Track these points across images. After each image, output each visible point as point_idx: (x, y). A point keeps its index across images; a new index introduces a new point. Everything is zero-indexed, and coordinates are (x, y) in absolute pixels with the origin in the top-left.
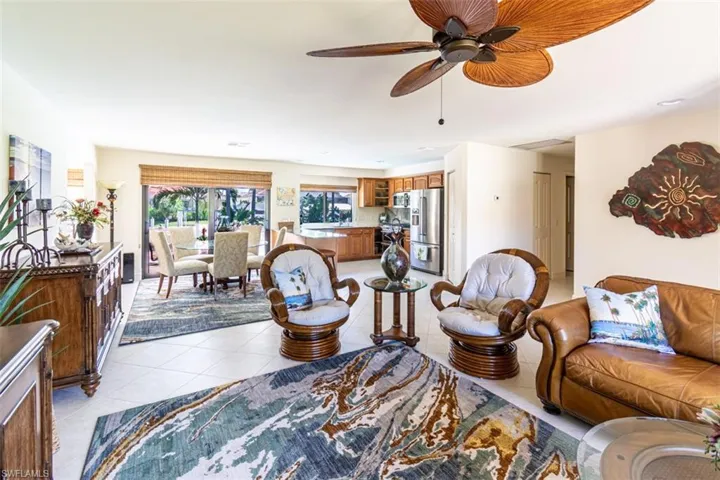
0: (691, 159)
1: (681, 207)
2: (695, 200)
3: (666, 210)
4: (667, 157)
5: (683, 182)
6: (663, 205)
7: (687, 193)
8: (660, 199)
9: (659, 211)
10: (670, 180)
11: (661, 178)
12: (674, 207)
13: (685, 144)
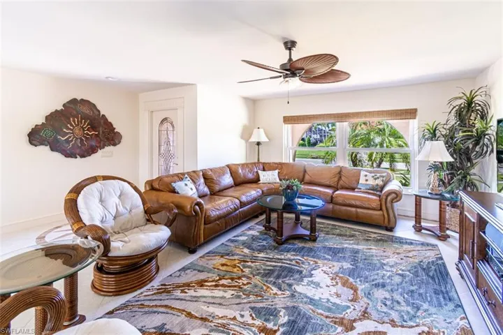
0: (86, 110)
1: (81, 139)
2: (88, 135)
3: (72, 141)
4: (72, 106)
5: (81, 123)
6: (70, 137)
7: (84, 130)
8: (68, 133)
9: (67, 141)
10: (74, 121)
11: (69, 119)
12: (77, 138)
13: (82, 99)
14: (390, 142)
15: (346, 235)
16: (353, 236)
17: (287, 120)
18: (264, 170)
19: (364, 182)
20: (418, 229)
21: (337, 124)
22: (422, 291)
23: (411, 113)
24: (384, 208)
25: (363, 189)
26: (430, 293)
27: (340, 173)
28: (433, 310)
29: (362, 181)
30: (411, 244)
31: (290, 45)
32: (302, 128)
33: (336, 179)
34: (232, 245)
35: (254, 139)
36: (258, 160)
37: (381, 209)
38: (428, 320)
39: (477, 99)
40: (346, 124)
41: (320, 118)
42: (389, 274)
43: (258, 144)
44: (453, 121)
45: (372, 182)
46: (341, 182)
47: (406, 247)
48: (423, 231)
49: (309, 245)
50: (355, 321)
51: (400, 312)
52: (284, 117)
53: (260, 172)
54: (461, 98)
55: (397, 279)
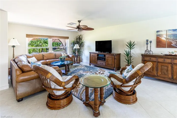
17: (28, 36)
20: (75, 63)
24: (72, 60)
27: (55, 54)
29: (63, 55)
43: (14, 47)
45: (66, 55)
46: (56, 57)
47: (79, 66)
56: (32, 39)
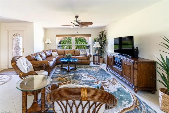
14: (79, 42)
15: (81, 67)
16: (83, 67)
17: (57, 36)
18: (52, 52)
19: (82, 53)
20: (94, 64)
21: (72, 37)
22: (103, 74)
23: (90, 35)
24: (88, 59)
25: (82, 55)
26: (105, 75)
27: (75, 51)
28: (107, 77)
29: (81, 53)
30: (95, 67)
31: (77, 17)
32: (60, 38)
33: (74, 53)
34: (56, 74)
35: (47, 42)
36: (48, 49)
37: (87, 60)
38: (108, 78)
39: (104, 33)
40: (74, 38)
41: (67, 36)
42: (96, 73)
43: (48, 43)
44: (99, 38)
45: (83, 53)
46: (75, 54)
47: (94, 67)
48: (95, 64)
49: (75, 71)
50: (97, 82)
51: (103, 78)
52: (56, 35)
53: (52, 53)
54: (101, 32)
55: (98, 73)
56: (61, 38)
